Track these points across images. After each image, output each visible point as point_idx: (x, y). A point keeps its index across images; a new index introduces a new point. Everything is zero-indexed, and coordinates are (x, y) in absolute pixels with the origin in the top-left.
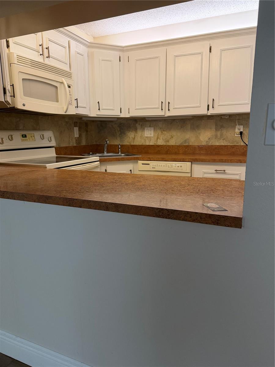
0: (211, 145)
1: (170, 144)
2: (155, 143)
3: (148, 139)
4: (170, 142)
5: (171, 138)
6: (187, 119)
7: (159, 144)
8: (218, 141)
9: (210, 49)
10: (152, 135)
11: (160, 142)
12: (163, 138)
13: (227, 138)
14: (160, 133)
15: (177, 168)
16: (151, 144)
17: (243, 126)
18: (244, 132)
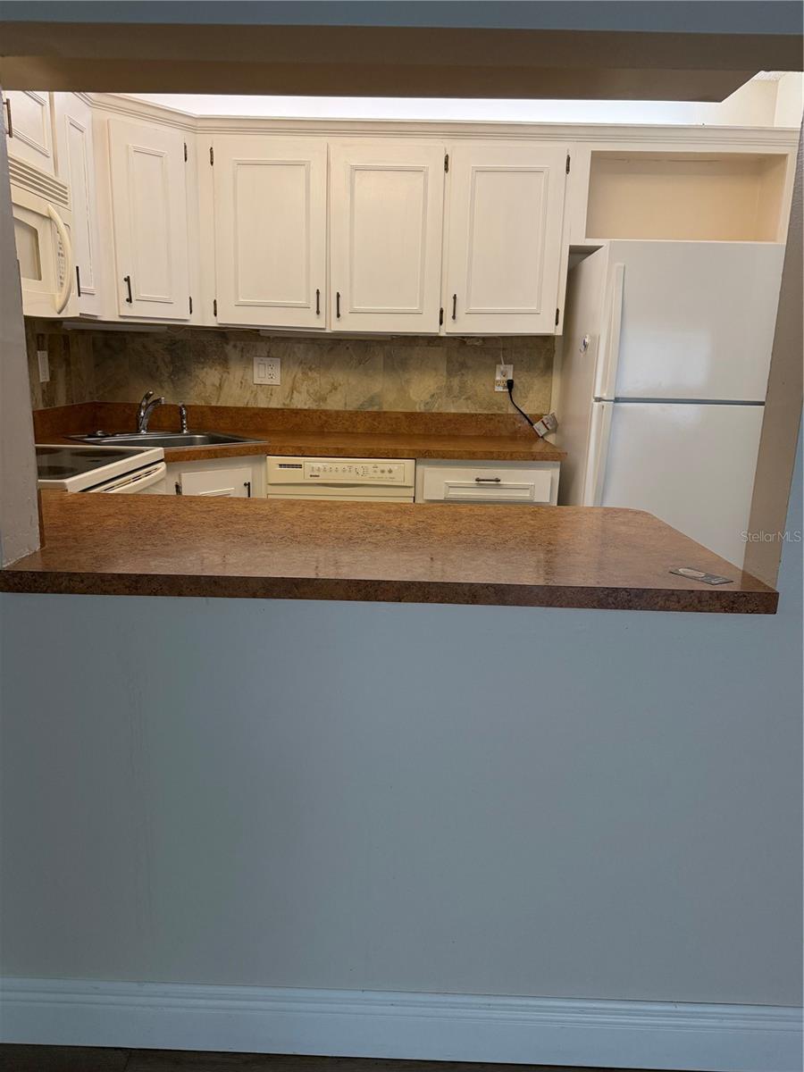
0: (437, 411)
1: (328, 408)
2: (287, 402)
3: (262, 391)
4: (328, 401)
5: (331, 391)
6: (373, 341)
7: (299, 407)
8: (453, 402)
9: (446, 163)
10: (277, 381)
11: (301, 401)
12: (308, 391)
13: (476, 395)
14: (300, 375)
15: (379, 474)
16: (274, 405)
17: (512, 366)
18: (516, 382)
